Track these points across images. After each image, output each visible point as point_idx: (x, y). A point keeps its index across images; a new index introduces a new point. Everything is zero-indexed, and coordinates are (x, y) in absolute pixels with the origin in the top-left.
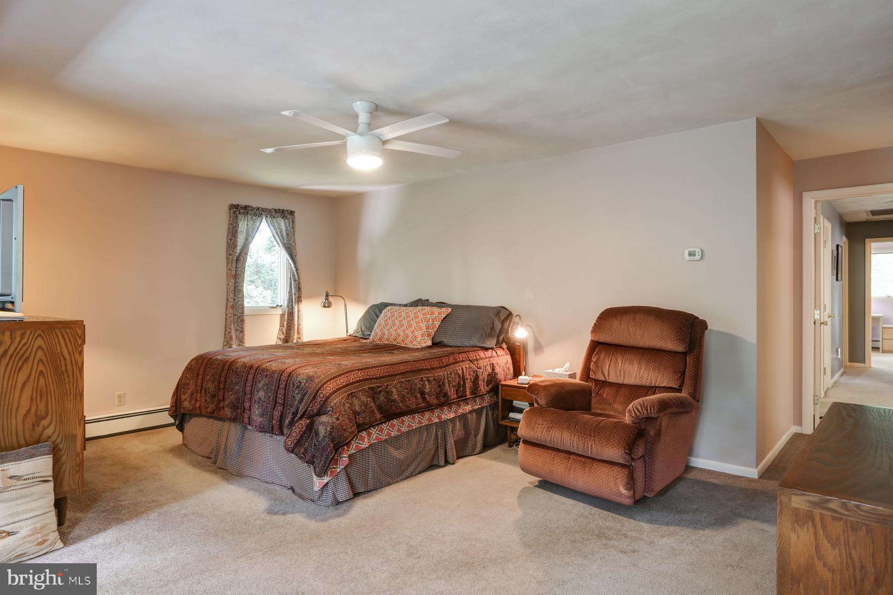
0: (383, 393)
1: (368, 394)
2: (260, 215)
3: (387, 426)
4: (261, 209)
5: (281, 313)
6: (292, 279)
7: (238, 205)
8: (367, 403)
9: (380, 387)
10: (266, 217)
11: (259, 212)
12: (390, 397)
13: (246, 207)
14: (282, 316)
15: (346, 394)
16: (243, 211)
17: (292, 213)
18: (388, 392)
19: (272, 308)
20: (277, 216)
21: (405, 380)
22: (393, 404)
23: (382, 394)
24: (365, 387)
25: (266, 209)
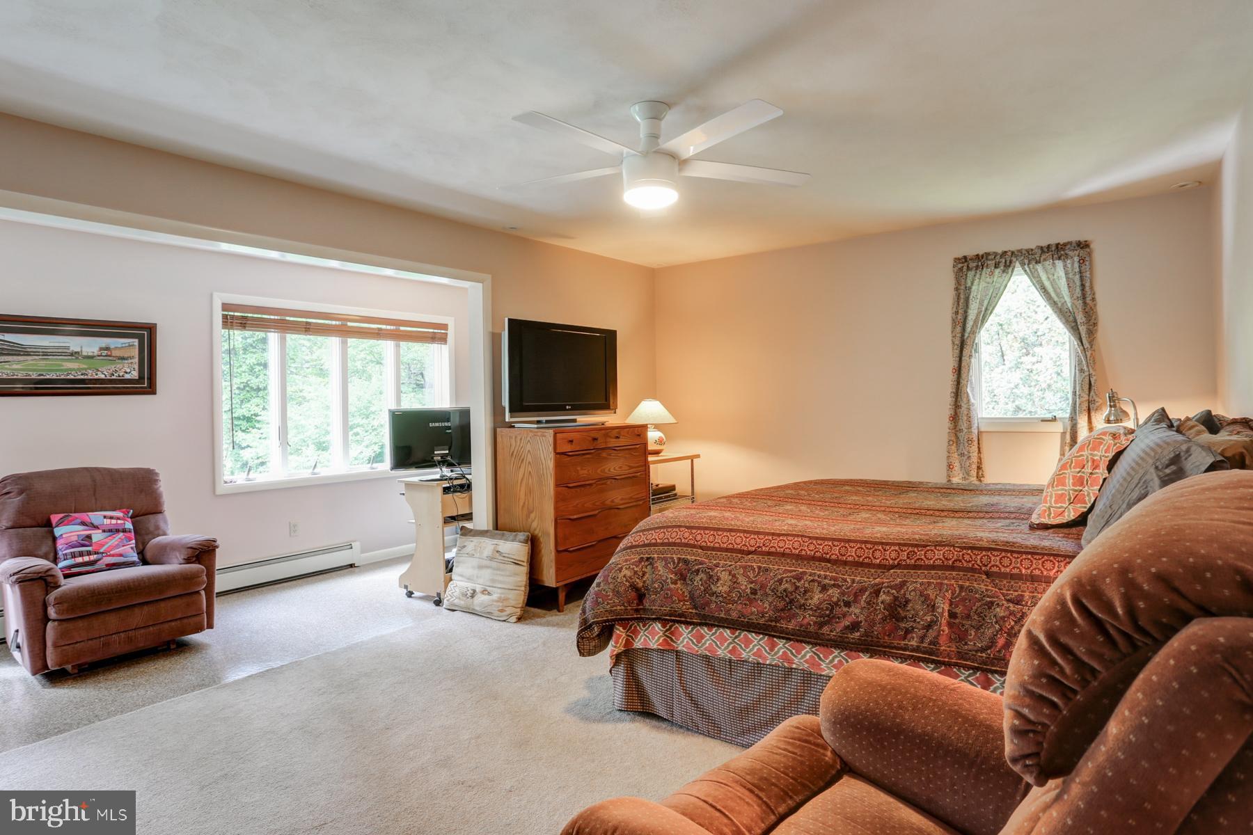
0: (702, 575)
1: (675, 568)
2: (1008, 266)
3: (712, 635)
4: (1009, 254)
5: (1062, 431)
6: (1077, 368)
7: (965, 257)
8: (665, 581)
9: (701, 563)
10: (1023, 264)
11: (1005, 261)
12: (712, 586)
13: (978, 257)
14: (1064, 434)
15: (639, 557)
16: (975, 264)
17: (1083, 246)
18: (711, 577)
19: (1042, 421)
20: (1043, 257)
21: (759, 568)
22: (714, 598)
23: (699, 577)
24: (674, 556)
25: (1020, 251)
